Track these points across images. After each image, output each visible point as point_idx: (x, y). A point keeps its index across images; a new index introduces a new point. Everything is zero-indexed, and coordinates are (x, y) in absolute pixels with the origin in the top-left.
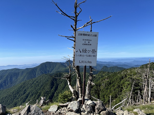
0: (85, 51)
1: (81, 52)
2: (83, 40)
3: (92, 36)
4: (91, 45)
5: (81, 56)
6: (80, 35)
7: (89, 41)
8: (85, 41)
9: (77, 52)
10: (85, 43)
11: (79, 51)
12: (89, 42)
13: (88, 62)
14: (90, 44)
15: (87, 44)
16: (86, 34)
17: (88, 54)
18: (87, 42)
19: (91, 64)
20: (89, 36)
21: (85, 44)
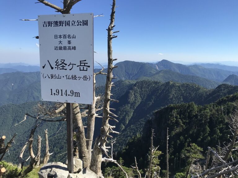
0: (63, 66)
1: (52, 68)
2: (56, 37)
3: (76, 24)
4: (74, 48)
5: (54, 78)
6: (48, 25)
7: (70, 39)
8: (59, 39)
9: (44, 67)
10: (60, 45)
11: (48, 66)
12: (69, 42)
13: (72, 92)
14: (71, 45)
15: (65, 48)
16: (60, 22)
17: (70, 73)
18: (65, 43)
19: (78, 97)
20: (67, 27)
21: (61, 48)
